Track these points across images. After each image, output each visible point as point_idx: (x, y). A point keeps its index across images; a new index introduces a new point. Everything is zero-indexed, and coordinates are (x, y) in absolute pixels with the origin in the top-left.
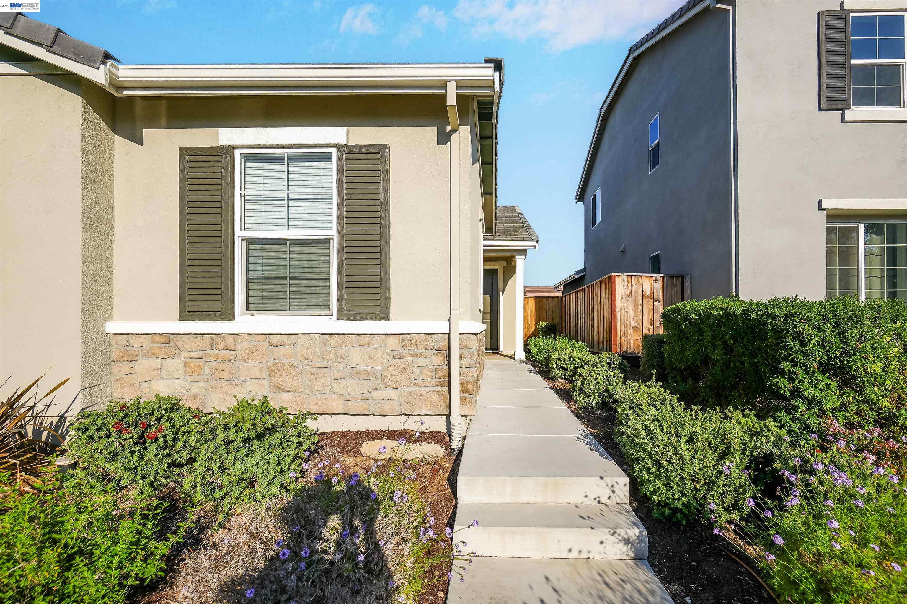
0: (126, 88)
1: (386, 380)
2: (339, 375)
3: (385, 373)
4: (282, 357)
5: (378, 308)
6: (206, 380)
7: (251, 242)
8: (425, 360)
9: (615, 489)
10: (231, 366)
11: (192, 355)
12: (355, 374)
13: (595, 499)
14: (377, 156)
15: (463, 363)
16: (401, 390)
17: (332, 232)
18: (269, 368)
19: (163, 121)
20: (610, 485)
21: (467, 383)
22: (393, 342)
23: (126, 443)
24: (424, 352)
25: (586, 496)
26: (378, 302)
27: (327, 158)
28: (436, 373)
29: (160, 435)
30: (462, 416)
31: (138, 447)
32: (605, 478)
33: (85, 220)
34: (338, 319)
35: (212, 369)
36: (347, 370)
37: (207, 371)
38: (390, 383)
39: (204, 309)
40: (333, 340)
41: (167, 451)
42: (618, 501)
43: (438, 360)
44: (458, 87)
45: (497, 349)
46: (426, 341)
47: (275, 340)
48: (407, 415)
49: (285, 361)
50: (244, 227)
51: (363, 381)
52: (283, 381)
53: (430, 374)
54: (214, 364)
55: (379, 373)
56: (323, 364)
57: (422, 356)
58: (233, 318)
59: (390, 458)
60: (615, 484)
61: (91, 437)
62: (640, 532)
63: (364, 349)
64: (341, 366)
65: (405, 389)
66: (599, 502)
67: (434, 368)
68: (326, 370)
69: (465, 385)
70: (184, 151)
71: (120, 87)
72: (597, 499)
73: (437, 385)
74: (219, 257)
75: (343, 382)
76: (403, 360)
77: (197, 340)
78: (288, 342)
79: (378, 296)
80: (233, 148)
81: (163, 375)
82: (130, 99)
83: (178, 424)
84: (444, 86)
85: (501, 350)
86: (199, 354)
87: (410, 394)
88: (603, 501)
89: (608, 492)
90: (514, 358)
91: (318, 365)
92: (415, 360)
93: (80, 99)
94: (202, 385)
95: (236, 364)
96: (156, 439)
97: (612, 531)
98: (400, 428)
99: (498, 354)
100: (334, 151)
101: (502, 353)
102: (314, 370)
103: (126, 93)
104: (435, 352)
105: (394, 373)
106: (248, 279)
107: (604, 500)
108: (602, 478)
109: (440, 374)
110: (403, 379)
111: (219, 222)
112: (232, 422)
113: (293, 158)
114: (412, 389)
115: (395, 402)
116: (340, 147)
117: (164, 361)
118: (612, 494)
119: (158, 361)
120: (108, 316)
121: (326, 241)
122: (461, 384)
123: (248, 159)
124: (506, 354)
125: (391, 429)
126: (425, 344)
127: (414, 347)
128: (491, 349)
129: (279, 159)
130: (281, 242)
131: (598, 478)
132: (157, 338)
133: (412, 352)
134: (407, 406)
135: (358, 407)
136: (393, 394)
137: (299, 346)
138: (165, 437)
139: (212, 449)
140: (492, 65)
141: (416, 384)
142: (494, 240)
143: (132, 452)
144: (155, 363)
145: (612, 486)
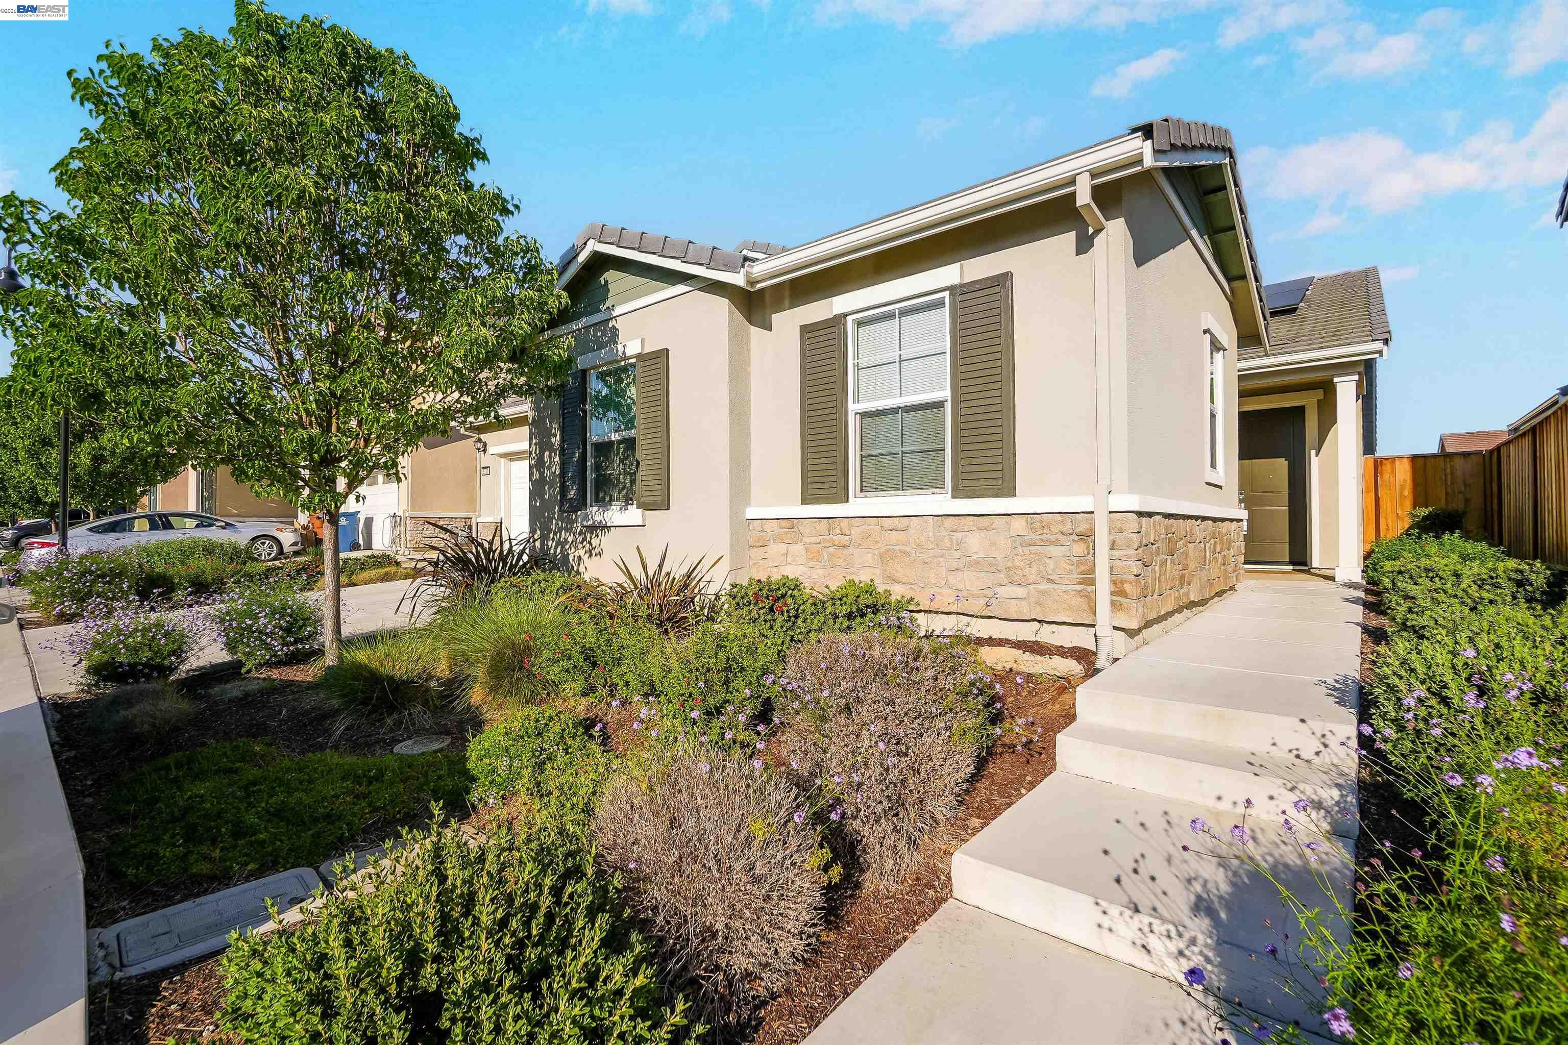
0: (758, 282)
1: (1011, 573)
2: (955, 566)
3: (1010, 564)
4: (895, 542)
5: (1000, 482)
6: (824, 568)
7: (864, 415)
8: (1063, 548)
9: (1327, 742)
10: (845, 552)
11: (813, 540)
12: (974, 564)
13: (1290, 751)
14: (997, 289)
15: (1116, 553)
16: (1032, 587)
17: (945, 394)
18: (881, 556)
19: (787, 303)
20: (1319, 734)
21: (1122, 582)
22: (1018, 525)
23: (762, 612)
24: (1060, 537)
25: (1274, 744)
26: (1000, 474)
27: (940, 304)
28: (1077, 567)
29: (785, 609)
30: (1115, 628)
31: (769, 617)
32: (1309, 722)
33: (731, 412)
34: (953, 497)
35: (829, 555)
36: (964, 559)
37: (825, 557)
38: (1016, 578)
39: (821, 492)
40: (949, 522)
41: (790, 624)
42: (1336, 761)
43: (1079, 549)
44: (1093, 176)
45: (1305, 564)
46: (1062, 522)
47: (887, 523)
48: (1040, 621)
49: (897, 548)
50: (857, 400)
51: (983, 574)
52: (897, 571)
53: (1068, 567)
54: (831, 549)
55: (1002, 564)
56: (937, 551)
57: (1057, 543)
58: (847, 501)
59: (1011, 670)
60: (1329, 735)
61: (738, 604)
62: (1342, 796)
63: (983, 534)
64: (957, 554)
65: (1036, 586)
66: (1298, 756)
67: (1073, 558)
68: (941, 559)
69: (1119, 585)
70: (805, 330)
71: (752, 283)
72: (1295, 752)
73: (1079, 583)
74: (834, 435)
75: (960, 573)
76: (1032, 548)
77: (817, 525)
78: (900, 526)
79: (1000, 467)
80: (845, 315)
81: (789, 560)
82: (762, 290)
83: (799, 602)
84: (1072, 182)
85: (1315, 563)
86: (818, 540)
87: (1043, 593)
88: (1304, 755)
89: (1316, 745)
90: (1332, 579)
91: (932, 552)
92: (1048, 548)
93: (726, 301)
94: (821, 572)
95: (851, 550)
96: (782, 613)
97: (1289, 785)
98: (1032, 638)
99: (1308, 572)
100: (946, 294)
101: (1317, 572)
102: (927, 559)
103: (759, 286)
104: (1077, 538)
105: (1021, 564)
106: (862, 456)
107: (1306, 754)
108: (1303, 721)
109: (1083, 568)
110: (1032, 573)
111: (834, 398)
112: (839, 595)
113: (904, 313)
114: (1044, 586)
115: (1023, 603)
116: (951, 289)
117: (790, 547)
118: (1322, 748)
119: (785, 546)
120: (748, 503)
121: (940, 405)
122: (1114, 582)
123: (860, 324)
124: (1323, 572)
125: (1020, 639)
126: (1060, 527)
127: (1047, 531)
128: (1291, 563)
129: (890, 316)
130: (893, 411)
131: (1297, 720)
132: (784, 523)
133: (1044, 537)
134: (1038, 609)
135: (976, 606)
136: (1020, 591)
137: (911, 531)
138: (788, 611)
139: (822, 620)
140: (1140, 134)
141: (1050, 581)
142: (1266, 355)
143: (765, 621)
144: (782, 548)
145: (1324, 736)
